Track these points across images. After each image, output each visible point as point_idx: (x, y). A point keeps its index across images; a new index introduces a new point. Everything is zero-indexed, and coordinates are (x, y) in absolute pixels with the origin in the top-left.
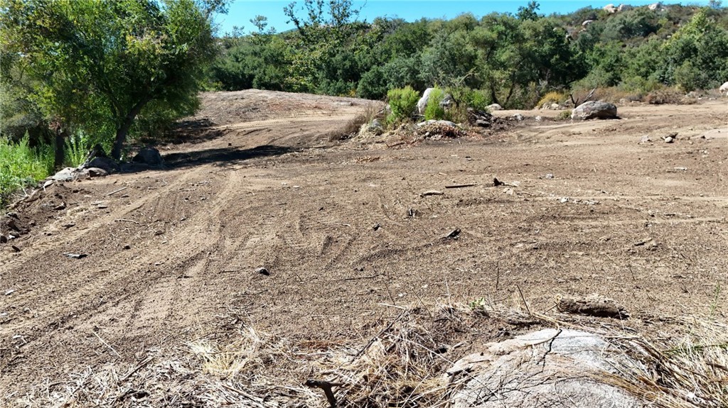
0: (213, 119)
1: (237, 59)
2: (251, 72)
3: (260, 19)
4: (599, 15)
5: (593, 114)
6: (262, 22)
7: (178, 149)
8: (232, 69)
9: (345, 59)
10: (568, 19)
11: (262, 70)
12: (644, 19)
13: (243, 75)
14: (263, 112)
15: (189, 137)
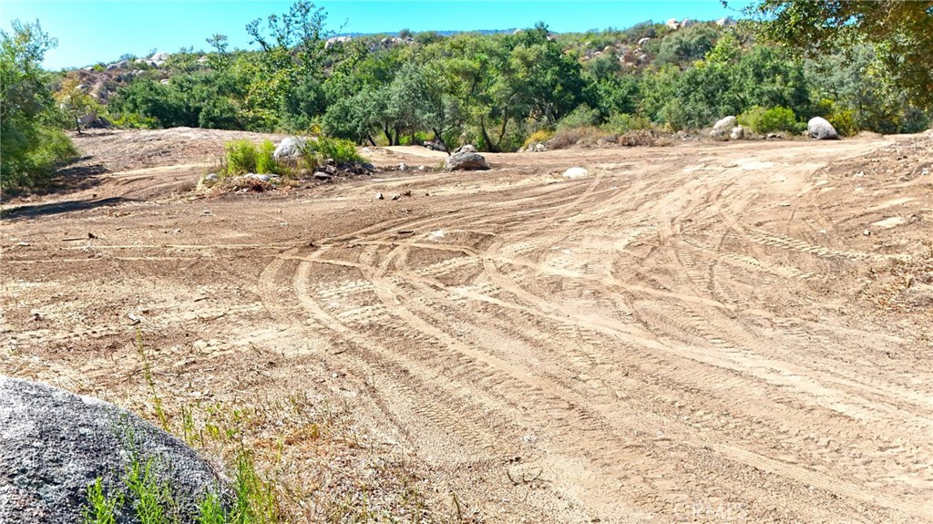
0: (108, 166)
1: (181, 87)
2: (198, 105)
3: (218, 38)
4: (659, 32)
6: (221, 43)
7: (40, 201)
8: (172, 100)
10: (623, 36)
11: (212, 102)
12: (704, 37)
13: (188, 108)
14: (173, 155)
15: (64, 187)
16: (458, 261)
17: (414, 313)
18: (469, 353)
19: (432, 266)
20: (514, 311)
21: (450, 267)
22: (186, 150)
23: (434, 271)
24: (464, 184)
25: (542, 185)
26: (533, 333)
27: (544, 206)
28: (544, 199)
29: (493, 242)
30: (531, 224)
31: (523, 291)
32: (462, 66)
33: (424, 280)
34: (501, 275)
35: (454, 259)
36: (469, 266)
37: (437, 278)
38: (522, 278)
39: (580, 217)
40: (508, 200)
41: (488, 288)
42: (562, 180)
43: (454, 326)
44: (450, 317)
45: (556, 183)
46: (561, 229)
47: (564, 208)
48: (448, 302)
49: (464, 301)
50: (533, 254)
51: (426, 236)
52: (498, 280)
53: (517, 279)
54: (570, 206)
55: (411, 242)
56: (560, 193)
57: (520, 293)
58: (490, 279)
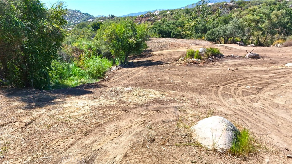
1: (167, 25)
2: (171, 30)
5: (250, 57)
7: (141, 59)
8: (164, 29)
9: (203, 26)
11: (175, 29)
14: (167, 47)
15: (144, 56)
16: (254, 96)
17: (247, 108)
18: (259, 118)
19: (248, 96)
20: (267, 111)
21: (252, 97)
22: (170, 46)
23: (249, 98)
24: (253, 66)
25: (278, 69)
26: (271, 116)
27: (277, 78)
28: (278, 75)
29: (262, 91)
30: (273, 85)
31: (270, 106)
32: (253, 19)
33: (247, 100)
34: (264, 101)
35: (253, 95)
36: (257, 98)
37: (250, 100)
38: (270, 103)
39: (287, 84)
40: (267, 74)
41: (262, 104)
42: (284, 68)
43: (255, 112)
44: (254, 110)
45: (282, 69)
46: (281, 88)
47: (283, 79)
48: (253, 106)
49: (256, 107)
50: (273, 96)
51: (245, 87)
52: (264, 102)
53: (269, 103)
54: (285, 79)
55: (242, 88)
56: (283, 73)
57: (269, 106)
58: (262, 102)
